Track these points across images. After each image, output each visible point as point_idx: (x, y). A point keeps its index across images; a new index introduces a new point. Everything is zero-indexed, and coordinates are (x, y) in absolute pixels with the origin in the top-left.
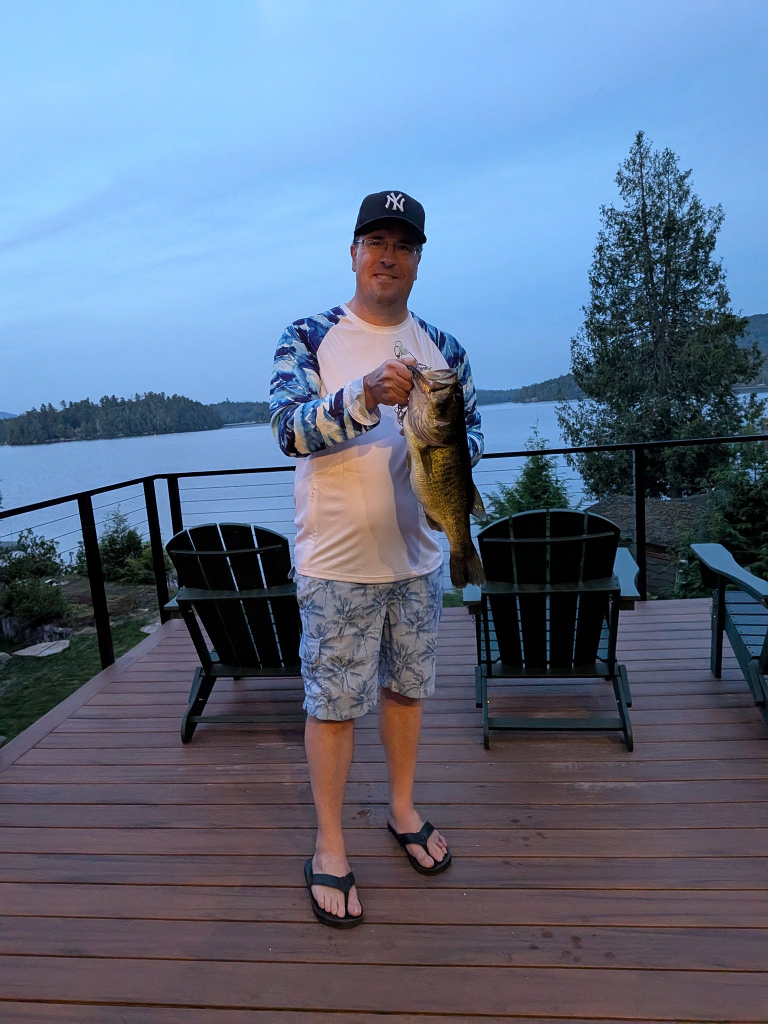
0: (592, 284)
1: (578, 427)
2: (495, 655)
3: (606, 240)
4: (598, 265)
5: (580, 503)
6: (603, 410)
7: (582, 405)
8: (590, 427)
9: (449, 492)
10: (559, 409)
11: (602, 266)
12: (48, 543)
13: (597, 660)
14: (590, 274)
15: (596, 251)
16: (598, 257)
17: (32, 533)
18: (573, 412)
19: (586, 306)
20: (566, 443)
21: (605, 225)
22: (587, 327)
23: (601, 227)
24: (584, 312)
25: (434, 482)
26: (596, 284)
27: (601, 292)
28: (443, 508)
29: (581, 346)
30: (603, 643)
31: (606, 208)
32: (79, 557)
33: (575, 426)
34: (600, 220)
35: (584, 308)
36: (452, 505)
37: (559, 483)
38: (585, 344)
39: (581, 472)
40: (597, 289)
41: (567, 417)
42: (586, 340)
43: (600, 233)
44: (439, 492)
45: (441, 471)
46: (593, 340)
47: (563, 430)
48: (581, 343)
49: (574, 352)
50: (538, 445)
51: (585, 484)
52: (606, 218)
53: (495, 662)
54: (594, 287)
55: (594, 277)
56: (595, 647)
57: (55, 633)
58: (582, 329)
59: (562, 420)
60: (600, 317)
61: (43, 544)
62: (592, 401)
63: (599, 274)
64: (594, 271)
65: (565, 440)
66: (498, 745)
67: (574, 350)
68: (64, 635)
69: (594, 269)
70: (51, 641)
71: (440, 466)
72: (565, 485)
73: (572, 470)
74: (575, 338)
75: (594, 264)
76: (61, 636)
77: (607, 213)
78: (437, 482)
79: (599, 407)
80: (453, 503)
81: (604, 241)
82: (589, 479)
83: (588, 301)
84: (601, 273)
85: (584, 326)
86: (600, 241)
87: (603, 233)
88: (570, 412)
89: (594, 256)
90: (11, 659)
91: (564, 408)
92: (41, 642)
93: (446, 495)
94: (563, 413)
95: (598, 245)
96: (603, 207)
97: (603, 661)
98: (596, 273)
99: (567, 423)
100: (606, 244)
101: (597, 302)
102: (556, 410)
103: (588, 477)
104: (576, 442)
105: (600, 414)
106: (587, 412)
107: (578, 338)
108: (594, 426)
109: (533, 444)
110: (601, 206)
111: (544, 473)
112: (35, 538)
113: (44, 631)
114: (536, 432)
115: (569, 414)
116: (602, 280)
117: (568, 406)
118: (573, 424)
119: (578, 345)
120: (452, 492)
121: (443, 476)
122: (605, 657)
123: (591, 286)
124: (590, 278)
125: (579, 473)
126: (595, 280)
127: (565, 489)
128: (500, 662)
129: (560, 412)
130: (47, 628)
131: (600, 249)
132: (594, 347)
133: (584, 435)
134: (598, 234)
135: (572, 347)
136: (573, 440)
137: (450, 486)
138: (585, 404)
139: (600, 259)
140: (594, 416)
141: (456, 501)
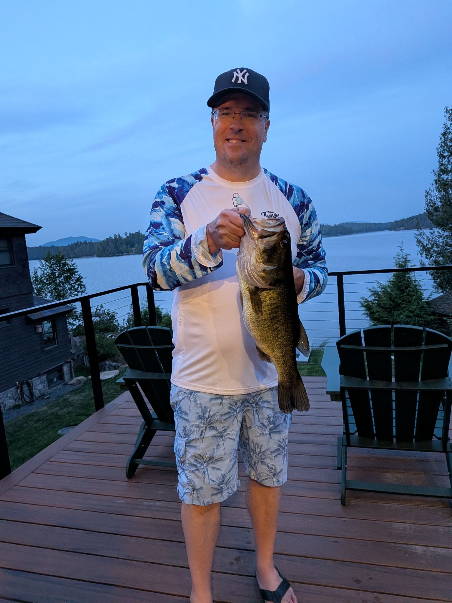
0: (439, 156)
1: (430, 246)
2: (353, 428)
3: (448, 129)
4: (443, 144)
5: (431, 295)
6: (446, 235)
7: (432, 232)
8: (438, 246)
9: (277, 328)
10: (417, 235)
11: (446, 145)
12: (112, 313)
13: (434, 437)
14: (438, 150)
15: (441, 136)
16: (443, 139)
17: (103, 308)
18: (427, 236)
19: (435, 170)
20: (422, 257)
21: (448, 119)
22: (436, 183)
23: (445, 120)
24: (434, 174)
25: (262, 320)
26: (441, 156)
27: (445, 161)
28: (271, 343)
29: (432, 195)
30: (439, 423)
31: (448, 109)
32: (128, 322)
33: (428, 246)
34: (444, 116)
35: (434, 171)
36: (279, 340)
37: (417, 282)
38: (435, 194)
39: (432, 275)
40: (442, 159)
41: (422, 240)
42: (435, 191)
43: (444, 125)
44: (267, 329)
45: (269, 310)
46: (440, 191)
47: (420, 248)
48: (432, 193)
49: (427, 199)
50: (403, 258)
51: (434, 282)
52: (448, 115)
53: (353, 434)
54: (440, 158)
55: (440, 152)
56: (433, 427)
57: (112, 366)
58: (433, 184)
59: (419, 242)
60: (445, 177)
61: (109, 314)
62: (439, 230)
63: (443, 150)
64: (441, 148)
65: (421, 254)
66: (353, 503)
67: (427, 198)
68: (116, 367)
69: (440, 147)
70: (109, 370)
71: (268, 305)
72: (421, 283)
73: (426, 274)
74: (428, 190)
75: (440, 144)
76: (115, 368)
77: (449, 112)
78: (265, 320)
79: (444, 233)
80: (280, 338)
81: (447, 130)
82: (436, 280)
83: (436, 167)
84: (445, 149)
85: (434, 183)
86: (445, 129)
87: (447, 124)
88: (425, 237)
89: (441, 139)
90: (86, 380)
91: (420, 235)
92: (104, 371)
93: (274, 331)
94: (420, 238)
95: (443, 132)
96: (447, 108)
97: (439, 439)
98: (442, 150)
99: (423, 244)
100: (448, 131)
101: (442, 168)
102: (415, 236)
103: (436, 278)
104: (429, 256)
105: (444, 238)
106: (435, 237)
107: (430, 190)
108: (440, 246)
109: (400, 257)
110: (445, 108)
111: (407, 275)
112: (104, 310)
113: (105, 364)
114: (401, 250)
115: (424, 238)
116: (446, 154)
117: (423, 233)
118: (427, 244)
119: (430, 194)
120: (279, 328)
121: (270, 314)
122: (440, 436)
123: (439, 158)
124: (438, 153)
125: (430, 276)
126: (441, 154)
127: (420, 286)
128: (357, 434)
129: (418, 237)
130: (107, 363)
131: (444, 134)
132: (440, 196)
133: (433, 251)
134: (443, 125)
135: (426, 196)
136: (426, 255)
137: (276, 323)
138: (434, 232)
139: (445, 140)
140: (440, 240)
141: (283, 337)
